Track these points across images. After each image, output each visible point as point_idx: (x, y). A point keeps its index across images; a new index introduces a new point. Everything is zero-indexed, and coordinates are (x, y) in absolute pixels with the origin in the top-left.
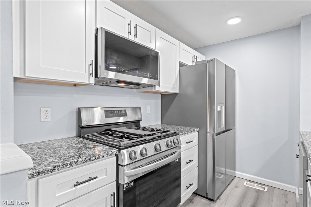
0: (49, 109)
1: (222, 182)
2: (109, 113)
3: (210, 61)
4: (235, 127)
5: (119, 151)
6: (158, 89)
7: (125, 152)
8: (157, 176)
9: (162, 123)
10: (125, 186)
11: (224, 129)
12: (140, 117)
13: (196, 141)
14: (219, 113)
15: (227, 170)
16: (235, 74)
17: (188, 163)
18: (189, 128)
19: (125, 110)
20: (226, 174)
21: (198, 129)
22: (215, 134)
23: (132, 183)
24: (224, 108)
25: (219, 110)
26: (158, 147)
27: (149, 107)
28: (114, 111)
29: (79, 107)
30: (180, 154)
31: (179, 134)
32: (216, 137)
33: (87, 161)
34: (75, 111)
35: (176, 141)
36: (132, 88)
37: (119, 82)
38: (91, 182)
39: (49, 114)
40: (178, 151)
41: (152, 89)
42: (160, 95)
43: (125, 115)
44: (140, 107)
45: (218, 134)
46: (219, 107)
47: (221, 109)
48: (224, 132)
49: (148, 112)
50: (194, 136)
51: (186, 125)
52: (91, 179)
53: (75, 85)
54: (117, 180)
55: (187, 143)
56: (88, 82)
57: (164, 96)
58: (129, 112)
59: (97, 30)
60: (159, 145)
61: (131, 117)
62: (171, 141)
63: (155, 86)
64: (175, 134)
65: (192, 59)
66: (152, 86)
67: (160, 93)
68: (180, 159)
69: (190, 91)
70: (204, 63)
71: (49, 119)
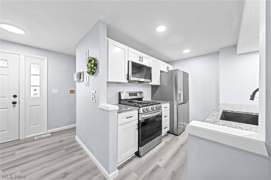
0: (110, 93)
1: (182, 129)
2: (130, 94)
3: (175, 70)
4: (189, 102)
5: (139, 108)
6: (151, 83)
7: (141, 109)
8: (150, 126)
9: (152, 100)
10: (142, 121)
11: (183, 102)
12: (142, 96)
13: (169, 108)
14: (180, 94)
15: (184, 123)
16: (188, 75)
17: (165, 117)
18: (165, 101)
19: (137, 93)
20: (183, 126)
21: (170, 102)
22: (178, 104)
23: (144, 121)
24: (182, 92)
25: (180, 93)
26: (153, 108)
27: (146, 92)
28: (132, 93)
29: (120, 92)
30: (162, 112)
31: (161, 104)
32: (178, 106)
33: (130, 110)
34: (118, 93)
35: (160, 106)
36: (139, 83)
37: (135, 81)
38: (131, 118)
39: (110, 94)
40: (161, 111)
41: (148, 83)
42: (151, 86)
43: (137, 95)
44: (142, 92)
45: (179, 104)
46: (180, 92)
47: (181, 93)
48: (182, 104)
49: (145, 94)
50: (168, 105)
51: (164, 100)
52: (131, 117)
53: (118, 83)
54: (138, 119)
55: (165, 108)
56: (125, 82)
57: (153, 86)
58: (138, 94)
59: (128, 62)
60: (153, 107)
61: (139, 96)
62: (158, 106)
63: (150, 82)
64: (159, 103)
65: (166, 68)
66: (148, 82)
67: (151, 85)
68: (161, 114)
69: (165, 84)
70: (172, 71)
71: (110, 97)
